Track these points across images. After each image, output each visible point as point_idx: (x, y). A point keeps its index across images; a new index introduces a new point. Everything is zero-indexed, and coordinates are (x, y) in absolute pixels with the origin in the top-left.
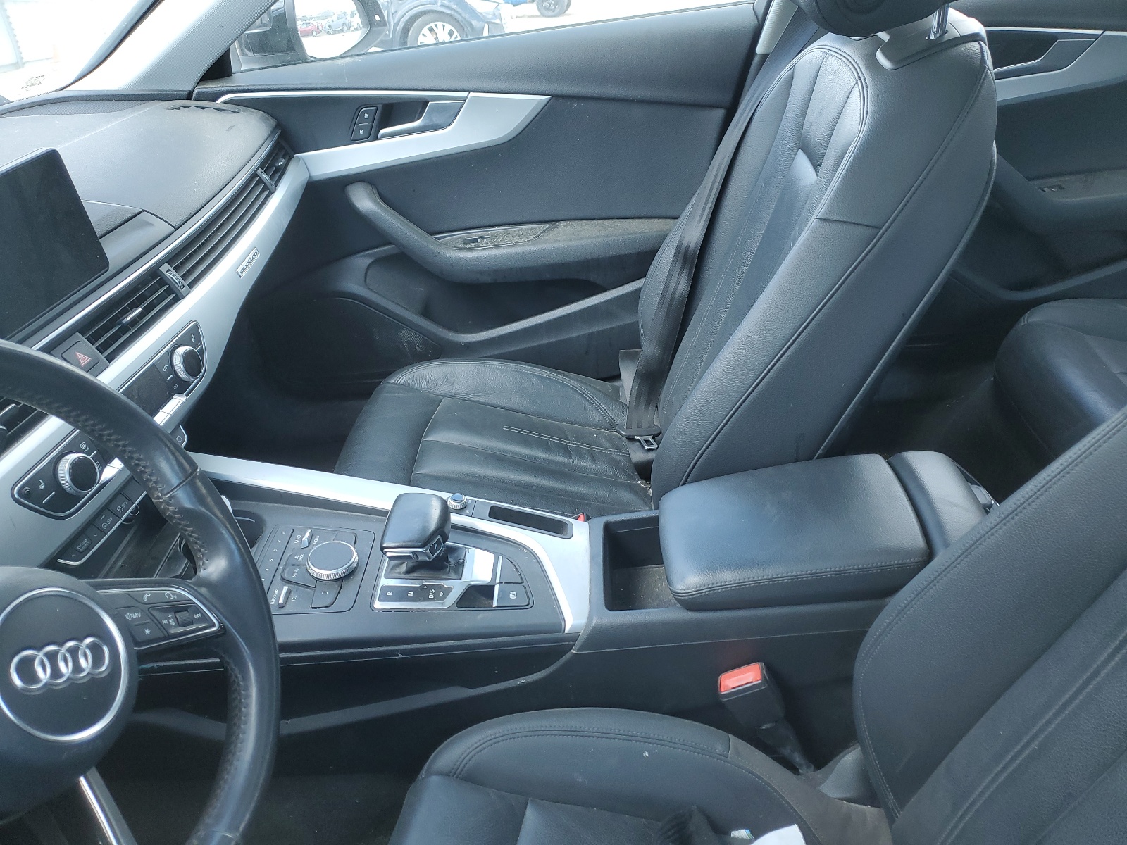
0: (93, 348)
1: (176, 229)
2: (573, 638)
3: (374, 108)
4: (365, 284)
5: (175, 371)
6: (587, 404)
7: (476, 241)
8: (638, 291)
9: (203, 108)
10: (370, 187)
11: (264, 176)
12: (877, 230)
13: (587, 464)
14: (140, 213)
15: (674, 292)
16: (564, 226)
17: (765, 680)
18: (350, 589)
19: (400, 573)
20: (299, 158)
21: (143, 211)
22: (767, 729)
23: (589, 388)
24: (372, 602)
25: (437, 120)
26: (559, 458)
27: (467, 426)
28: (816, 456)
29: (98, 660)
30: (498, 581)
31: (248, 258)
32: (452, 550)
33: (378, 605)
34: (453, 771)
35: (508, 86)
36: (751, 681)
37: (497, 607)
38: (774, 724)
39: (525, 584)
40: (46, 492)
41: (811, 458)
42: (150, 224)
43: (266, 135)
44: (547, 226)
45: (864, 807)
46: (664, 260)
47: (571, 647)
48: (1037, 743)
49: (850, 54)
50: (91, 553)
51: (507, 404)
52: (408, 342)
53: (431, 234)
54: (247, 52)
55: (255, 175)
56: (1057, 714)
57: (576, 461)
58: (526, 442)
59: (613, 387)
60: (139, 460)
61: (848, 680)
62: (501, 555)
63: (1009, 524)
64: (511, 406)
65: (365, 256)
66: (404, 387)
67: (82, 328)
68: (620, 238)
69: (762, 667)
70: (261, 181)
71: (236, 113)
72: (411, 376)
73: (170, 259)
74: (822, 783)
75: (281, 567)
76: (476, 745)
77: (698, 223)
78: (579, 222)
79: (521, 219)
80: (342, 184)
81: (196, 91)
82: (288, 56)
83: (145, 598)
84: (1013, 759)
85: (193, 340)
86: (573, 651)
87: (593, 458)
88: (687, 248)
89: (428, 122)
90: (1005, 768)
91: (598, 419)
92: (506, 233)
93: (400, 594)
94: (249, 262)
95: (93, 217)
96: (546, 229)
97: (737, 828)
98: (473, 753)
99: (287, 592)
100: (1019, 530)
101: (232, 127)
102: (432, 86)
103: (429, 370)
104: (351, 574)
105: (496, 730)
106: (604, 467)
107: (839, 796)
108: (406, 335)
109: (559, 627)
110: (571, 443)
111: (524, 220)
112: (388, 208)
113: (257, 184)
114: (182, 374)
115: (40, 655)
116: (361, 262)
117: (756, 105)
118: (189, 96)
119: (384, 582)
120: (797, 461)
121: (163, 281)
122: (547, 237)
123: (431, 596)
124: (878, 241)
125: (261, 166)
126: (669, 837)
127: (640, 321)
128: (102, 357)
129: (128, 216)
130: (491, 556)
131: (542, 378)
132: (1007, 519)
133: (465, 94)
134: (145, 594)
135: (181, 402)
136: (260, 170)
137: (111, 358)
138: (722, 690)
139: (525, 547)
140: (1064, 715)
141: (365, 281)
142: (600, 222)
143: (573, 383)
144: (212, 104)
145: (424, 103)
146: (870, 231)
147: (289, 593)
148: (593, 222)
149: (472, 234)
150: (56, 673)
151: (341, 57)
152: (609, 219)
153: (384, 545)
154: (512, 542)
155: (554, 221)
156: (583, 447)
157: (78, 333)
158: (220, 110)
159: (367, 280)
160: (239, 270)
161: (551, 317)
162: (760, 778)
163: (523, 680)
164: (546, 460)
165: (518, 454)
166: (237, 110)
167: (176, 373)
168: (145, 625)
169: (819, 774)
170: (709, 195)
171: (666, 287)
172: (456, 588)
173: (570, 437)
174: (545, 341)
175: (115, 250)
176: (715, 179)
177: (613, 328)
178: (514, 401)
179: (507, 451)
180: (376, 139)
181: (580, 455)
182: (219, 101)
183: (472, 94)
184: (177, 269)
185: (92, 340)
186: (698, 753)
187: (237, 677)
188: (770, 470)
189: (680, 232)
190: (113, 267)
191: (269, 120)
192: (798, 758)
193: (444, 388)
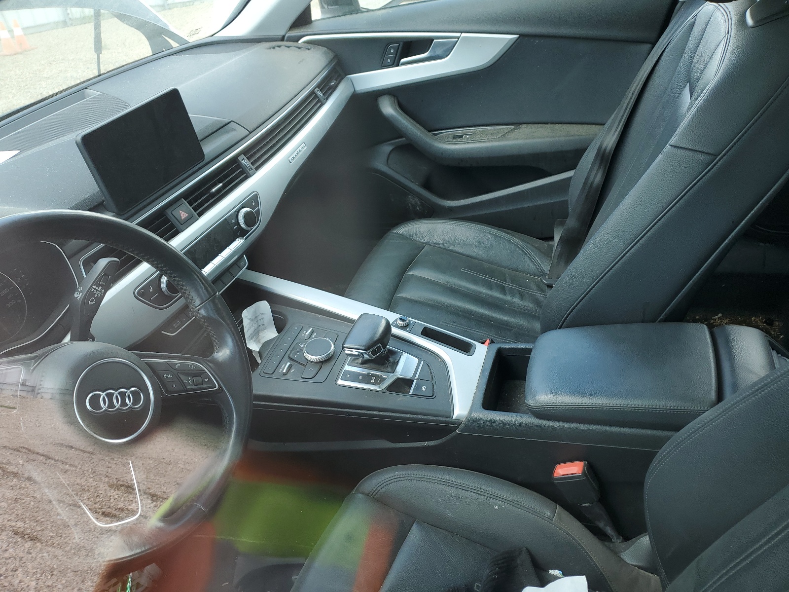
0: (191, 208)
1: (250, 133)
2: (458, 423)
3: (397, 45)
4: (387, 163)
5: (239, 223)
6: (525, 258)
7: (461, 136)
8: (570, 179)
9: (288, 47)
10: (393, 99)
11: (319, 93)
12: (715, 157)
13: (517, 300)
14: (230, 122)
15: (592, 183)
16: (525, 128)
17: (584, 473)
18: (326, 369)
19: (357, 363)
20: (348, 78)
21: (232, 121)
22: (585, 507)
23: (528, 245)
24: (337, 380)
25: (439, 52)
26: (497, 294)
27: (437, 267)
28: (659, 319)
29: (136, 400)
30: (417, 377)
31: (298, 150)
32: (392, 353)
33: (340, 382)
34: (371, 493)
35: (488, 28)
36: (575, 472)
37: (412, 394)
38: (591, 505)
39: (434, 382)
40: (153, 294)
41: (654, 321)
42: (234, 130)
43: (324, 65)
44: (513, 127)
45: (651, 575)
46: (589, 158)
47: (456, 428)
48: (750, 560)
49: (730, 10)
50: (181, 329)
51: (468, 252)
52: (412, 205)
53: (430, 131)
54: (324, 5)
55: (312, 93)
56: (766, 543)
57: (508, 298)
58: (475, 281)
59: (549, 246)
60: (182, 285)
61: (640, 484)
62: (423, 360)
63: (756, 397)
64: (471, 254)
65: (389, 144)
66: (402, 236)
67: (185, 196)
68: (562, 139)
69: (585, 464)
70: (316, 96)
71: (309, 49)
72: (406, 229)
73: (245, 152)
74: (623, 552)
75: (290, 350)
76: (387, 480)
77: (614, 133)
78: (536, 125)
79: (495, 121)
80: (376, 95)
81: (287, 35)
82: (347, 9)
83: (177, 367)
84: (735, 566)
85: (253, 204)
86: (457, 431)
87: (522, 296)
88: (605, 150)
89: (433, 54)
90: (727, 572)
91: (533, 268)
92: (484, 132)
93: (355, 377)
94: (298, 153)
95: (197, 128)
96: (511, 130)
97: (553, 569)
98: (385, 484)
99: (289, 366)
100: (763, 403)
101: (303, 60)
102: (436, 29)
103: (419, 226)
104: (328, 359)
105: (401, 473)
106: (529, 305)
107: (633, 563)
108: (412, 200)
109: (450, 415)
110: (508, 285)
111: (497, 122)
112: (403, 113)
113: (314, 99)
114: (243, 226)
115: (103, 394)
116: (387, 148)
117: (666, 45)
118: (282, 39)
119: (347, 368)
120: (643, 322)
121: (239, 166)
122: (511, 135)
123: (373, 381)
124: (714, 165)
125: (318, 86)
126: (498, 565)
127: (569, 200)
128: (195, 214)
129: (222, 125)
130: (416, 360)
131: (496, 236)
132: (756, 393)
133: (458, 34)
134: (177, 364)
135: (241, 243)
136: (317, 89)
137: (200, 215)
138: (555, 475)
139: (440, 358)
140: (770, 545)
141: (387, 161)
142: (552, 125)
143: (518, 241)
144: (295, 44)
145: (430, 41)
146: (709, 158)
147: (290, 367)
148: (546, 126)
149: (459, 131)
150: (111, 405)
151: (380, 9)
152: (558, 123)
153: (345, 346)
154: (433, 353)
155: (518, 124)
156: (514, 287)
157: (183, 199)
158: (299, 48)
159: (389, 161)
160: (290, 159)
161: (510, 192)
162: (574, 539)
163: (426, 444)
164: (486, 294)
165: (468, 289)
166: (309, 48)
167: (239, 225)
168: (173, 382)
169: (623, 545)
170: (625, 112)
171: (587, 178)
172: (389, 379)
173: (508, 280)
174: (504, 209)
175: (208, 149)
176: (630, 101)
177: (554, 202)
178: (474, 251)
179: (460, 286)
180: (398, 65)
181: (513, 295)
182: (300, 42)
183: (464, 35)
184: (248, 158)
185: (190, 204)
186: (532, 514)
187: (226, 418)
188: (619, 326)
189: (602, 138)
190: (207, 159)
191: (329, 53)
192: (609, 530)
193: (427, 239)
